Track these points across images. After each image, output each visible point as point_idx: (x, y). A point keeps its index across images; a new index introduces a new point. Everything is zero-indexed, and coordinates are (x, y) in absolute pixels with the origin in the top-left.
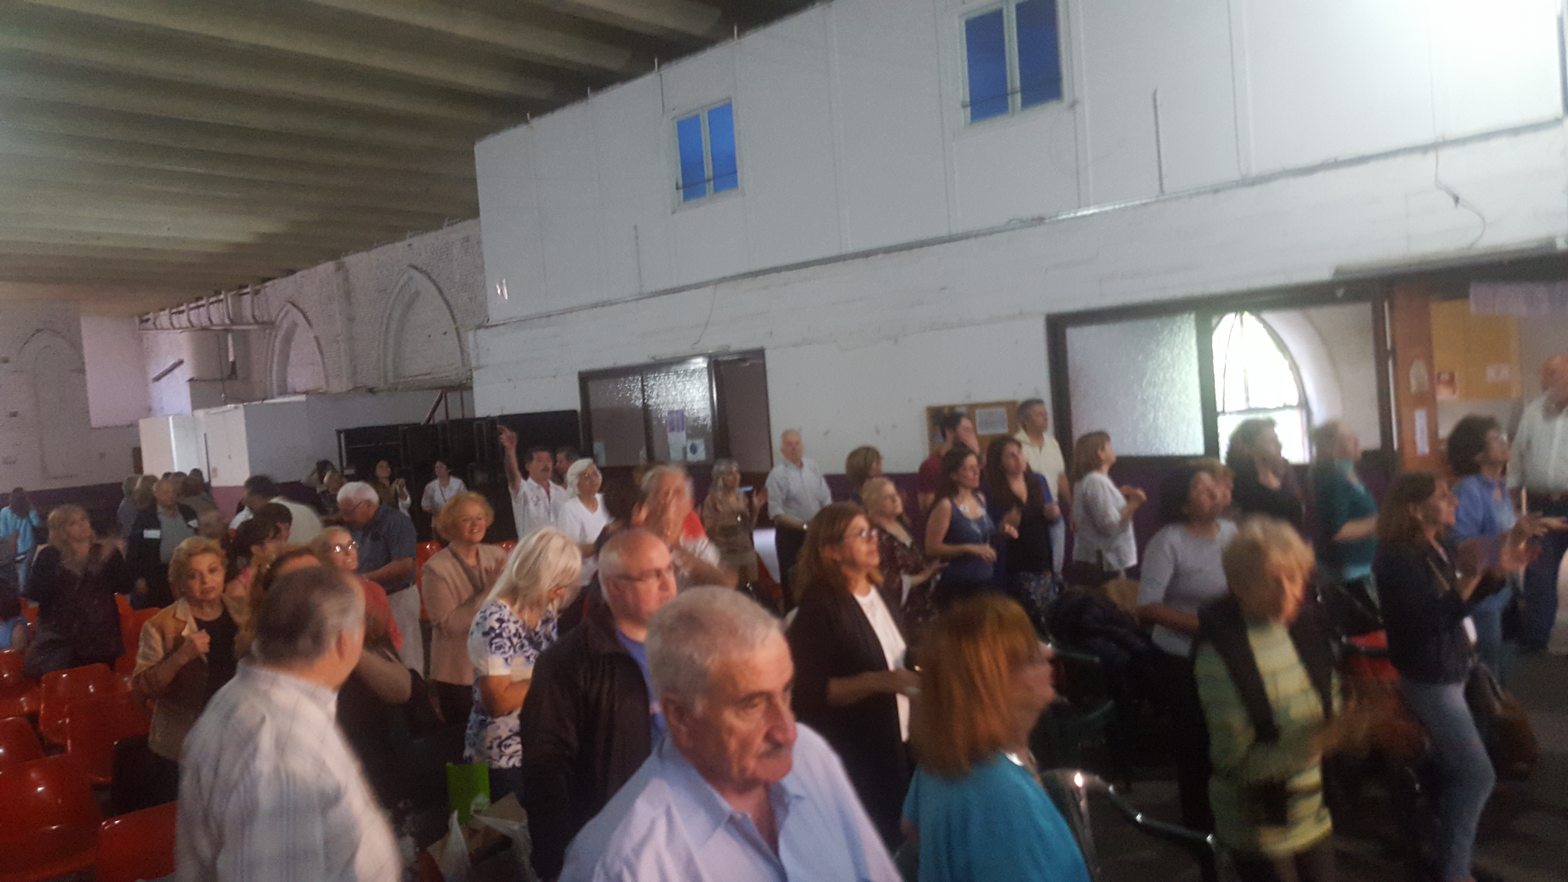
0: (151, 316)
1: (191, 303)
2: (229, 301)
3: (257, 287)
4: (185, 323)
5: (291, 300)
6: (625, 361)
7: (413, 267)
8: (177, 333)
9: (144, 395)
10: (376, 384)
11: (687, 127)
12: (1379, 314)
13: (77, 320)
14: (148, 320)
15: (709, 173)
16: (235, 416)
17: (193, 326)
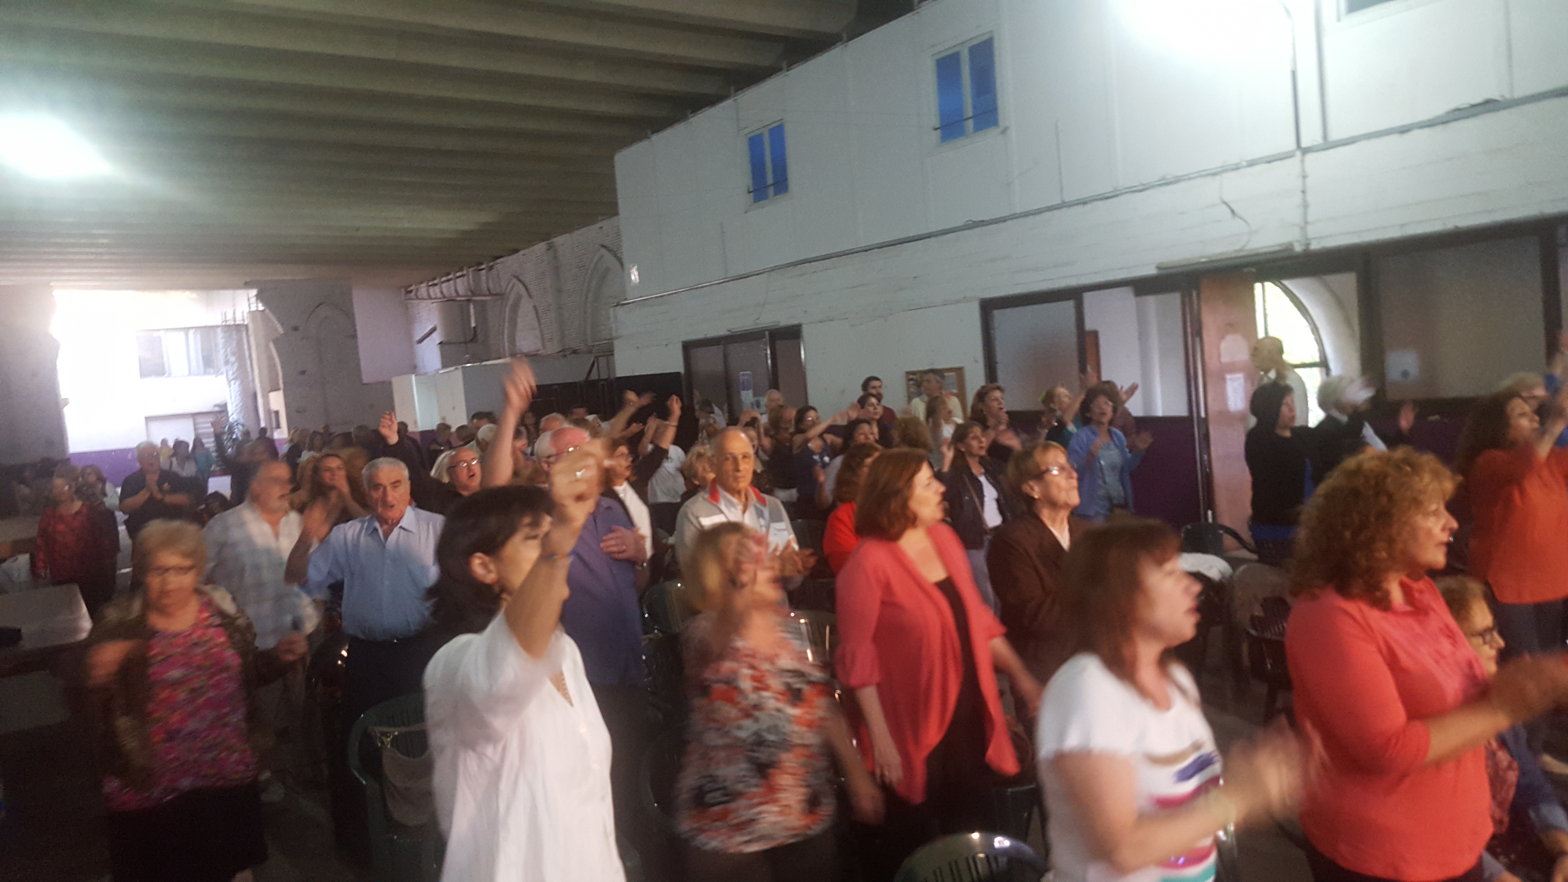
0: (413, 288)
1: (443, 277)
2: (471, 277)
3: (491, 264)
4: (439, 295)
5: (516, 275)
6: (712, 333)
7: (603, 246)
8: (433, 303)
9: (412, 355)
10: (580, 346)
11: (755, 142)
12: (1187, 300)
13: (350, 294)
14: (411, 291)
15: (770, 179)
16: (456, 375)
17: (444, 297)
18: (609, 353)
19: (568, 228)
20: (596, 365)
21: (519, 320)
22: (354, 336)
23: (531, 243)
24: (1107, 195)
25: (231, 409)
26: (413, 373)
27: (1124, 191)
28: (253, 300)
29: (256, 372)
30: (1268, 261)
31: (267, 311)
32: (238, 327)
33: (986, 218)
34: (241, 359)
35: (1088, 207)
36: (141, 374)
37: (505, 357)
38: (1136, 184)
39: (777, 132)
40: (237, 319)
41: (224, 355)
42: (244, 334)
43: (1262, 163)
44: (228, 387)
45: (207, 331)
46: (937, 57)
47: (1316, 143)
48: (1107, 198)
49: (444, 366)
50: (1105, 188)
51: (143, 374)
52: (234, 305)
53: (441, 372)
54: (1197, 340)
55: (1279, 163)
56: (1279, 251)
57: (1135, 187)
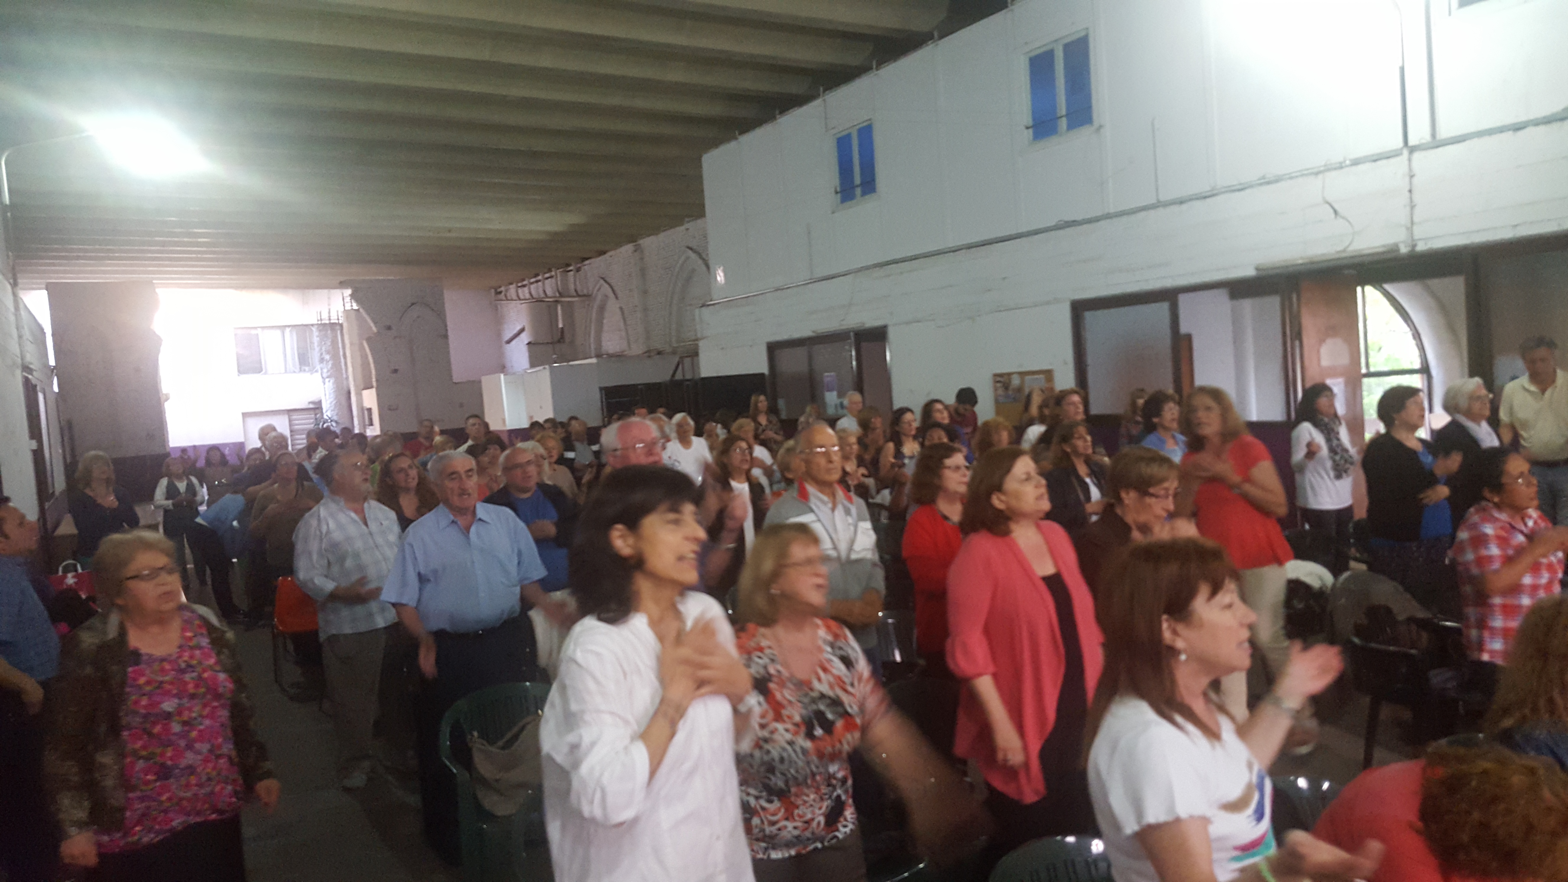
0: (503, 289)
1: (532, 278)
2: (559, 278)
3: (579, 265)
4: (528, 296)
5: (603, 276)
6: (796, 335)
7: (691, 249)
8: (522, 304)
9: (501, 355)
10: (663, 348)
11: (843, 143)
12: (1287, 303)
13: (442, 294)
14: (500, 292)
15: (857, 180)
16: (544, 374)
17: (533, 298)
18: (694, 354)
19: (655, 230)
20: (680, 367)
21: (605, 321)
22: (446, 336)
23: (619, 245)
24: (1204, 195)
25: (325, 406)
26: (502, 372)
27: (1223, 190)
28: (348, 299)
29: (350, 369)
30: (1372, 263)
31: (361, 310)
32: (332, 325)
33: (1079, 218)
34: (335, 357)
35: (1184, 207)
36: (239, 371)
37: (591, 357)
38: (1235, 183)
39: (866, 132)
40: (331, 318)
41: (319, 354)
42: (339, 332)
43: (1368, 161)
44: (323, 384)
45: (302, 329)
46: (1033, 54)
47: (1424, 141)
48: (1205, 197)
49: (532, 365)
50: (1204, 187)
51: (240, 372)
52: (329, 305)
53: (529, 371)
54: (1297, 343)
55: (1384, 162)
56: (1383, 253)
57: (1233, 186)
